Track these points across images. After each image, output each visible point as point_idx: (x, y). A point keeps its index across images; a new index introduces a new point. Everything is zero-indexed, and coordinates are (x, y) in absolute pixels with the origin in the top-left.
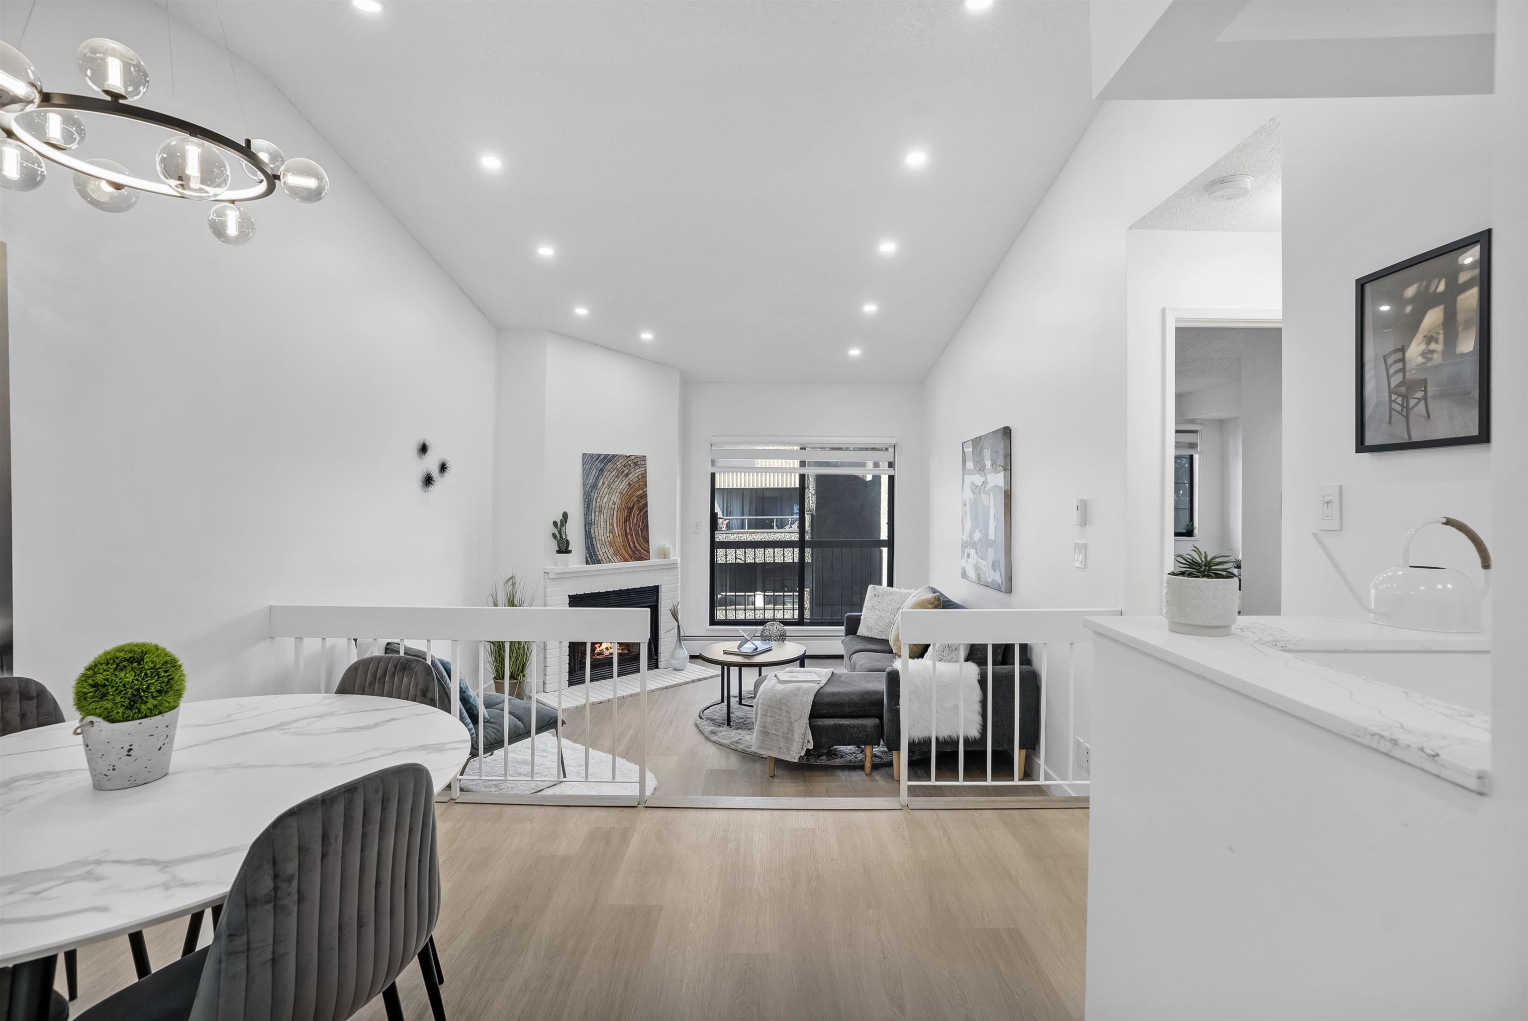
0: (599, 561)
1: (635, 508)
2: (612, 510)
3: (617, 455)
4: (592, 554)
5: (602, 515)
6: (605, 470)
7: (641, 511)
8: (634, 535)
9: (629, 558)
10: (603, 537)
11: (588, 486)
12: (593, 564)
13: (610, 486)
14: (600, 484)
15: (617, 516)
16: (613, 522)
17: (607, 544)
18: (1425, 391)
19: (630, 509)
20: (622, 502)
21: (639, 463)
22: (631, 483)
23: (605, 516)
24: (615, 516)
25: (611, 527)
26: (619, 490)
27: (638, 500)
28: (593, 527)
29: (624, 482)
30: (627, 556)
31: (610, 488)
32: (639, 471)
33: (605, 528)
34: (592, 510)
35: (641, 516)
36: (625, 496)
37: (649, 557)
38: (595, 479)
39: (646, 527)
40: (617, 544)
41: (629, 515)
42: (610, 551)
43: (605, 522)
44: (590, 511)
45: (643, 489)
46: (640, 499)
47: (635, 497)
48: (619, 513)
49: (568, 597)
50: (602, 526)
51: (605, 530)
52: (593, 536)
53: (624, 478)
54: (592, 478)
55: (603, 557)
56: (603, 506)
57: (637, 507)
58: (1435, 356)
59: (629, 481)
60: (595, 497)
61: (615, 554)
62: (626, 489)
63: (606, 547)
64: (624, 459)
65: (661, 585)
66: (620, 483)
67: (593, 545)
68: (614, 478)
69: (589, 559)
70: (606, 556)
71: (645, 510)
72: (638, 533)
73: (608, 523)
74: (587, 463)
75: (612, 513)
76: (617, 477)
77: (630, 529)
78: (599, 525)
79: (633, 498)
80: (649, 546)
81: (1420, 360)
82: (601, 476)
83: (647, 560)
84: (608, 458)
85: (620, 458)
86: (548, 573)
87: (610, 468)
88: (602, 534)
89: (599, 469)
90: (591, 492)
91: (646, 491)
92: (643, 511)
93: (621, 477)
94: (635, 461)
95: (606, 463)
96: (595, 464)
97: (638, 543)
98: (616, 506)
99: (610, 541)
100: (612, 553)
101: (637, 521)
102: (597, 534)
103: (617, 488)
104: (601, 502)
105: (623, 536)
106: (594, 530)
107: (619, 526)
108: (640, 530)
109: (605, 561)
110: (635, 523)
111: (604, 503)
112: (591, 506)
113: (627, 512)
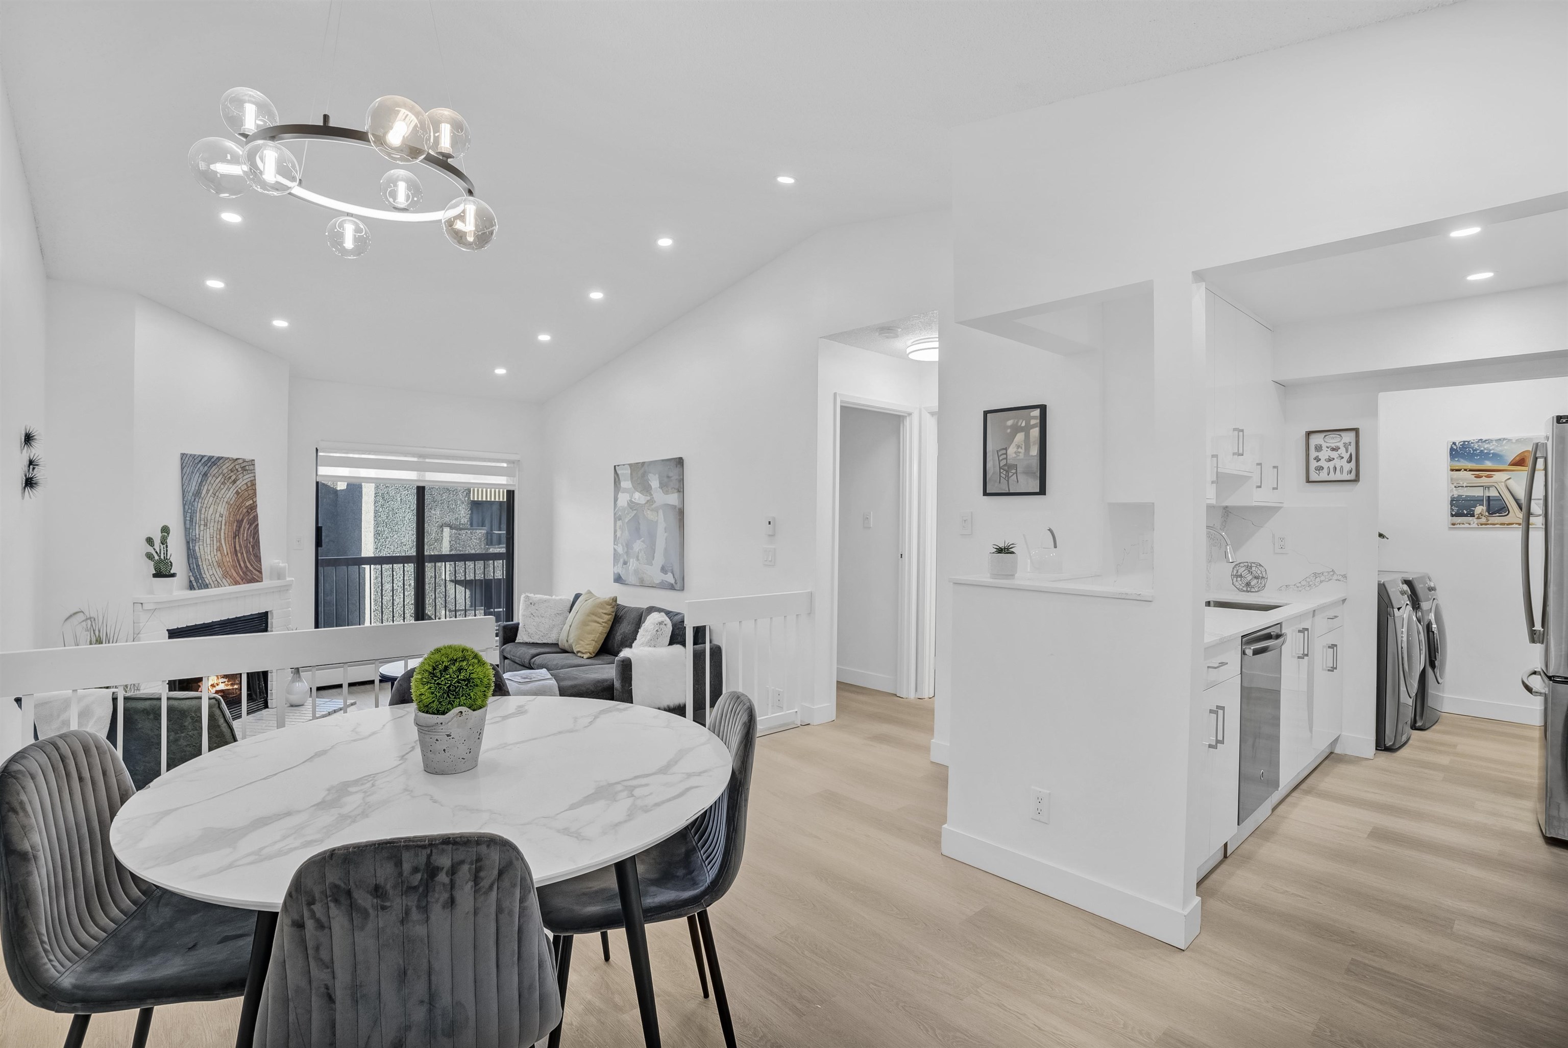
0: (207, 585)
1: (244, 521)
2: (220, 523)
3: (222, 457)
4: (198, 576)
6: (209, 475)
7: (251, 525)
8: (244, 552)
9: (240, 581)
10: (209, 556)
11: (191, 494)
12: (199, 589)
13: (215, 495)
14: (204, 492)
15: (225, 530)
16: (221, 537)
17: (215, 564)
18: (1016, 470)
19: (240, 522)
20: (230, 514)
21: (247, 468)
22: (240, 491)
23: (212, 531)
24: (223, 531)
25: (218, 544)
26: (226, 500)
27: (247, 511)
28: (197, 544)
29: (232, 490)
30: (238, 579)
31: (216, 497)
32: (247, 478)
33: (212, 545)
34: (196, 523)
35: (251, 531)
36: (232, 507)
37: (262, 578)
38: (198, 485)
39: (256, 544)
40: (225, 563)
41: (238, 529)
42: (218, 572)
43: (212, 537)
44: (194, 524)
45: (252, 499)
46: (249, 511)
47: (244, 507)
48: (227, 526)
49: (167, 632)
50: (208, 542)
51: (212, 548)
52: (198, 555)
53: (231, 485)
54: (194, 484)
55: (211, 581)
56: (209, 518)
57: (247, 520)
58: (1021, 454)
59: (237, 488)
60: (199, 507)
61: (224, 576)
62: (234, 498)
63: (213, 568)
64: (230, 462)
65: (271, 611)
66: (227, 491)
67: (199, 565)
68: (219, 485)
69: (195, 584)
70: (214, 579)
71: (256, 523)
72: (249, 551)
73: (215, 539)
74: (187, 465)
75: (219, 527)
76: (224, 483)
77: (240, 546)
78: (205, 542)
79: (242, 509)
80: (261, 565)
81: (1014, 455)
82: (205, 482)
83: (260, 582)
84: (213, 460)
85: (227, 461)
86: (142, 604)
87: (214, 472)
88: (209, 553)
89: (203, 474)
90: (194, 501)
91: (256, 501)
92: (254, 525)
93: (228, 484)
94: (242, 465)
95: (210, 467)
96: (198, 468)
97: (249, 562)
98: (224, 518)
99: (217, 560)
100: (220, 575)
101: (247, 536)
102: (202, 553)
103: (224, 497)
104: (206, 514)
105: (232, 554)
106: (199, 547)
107: (227, 543)
108: (250, 547)
109: (213, 586)
110: (245, 539)
111: (209, 515)
112: (195, 518)
113: (236, 526)
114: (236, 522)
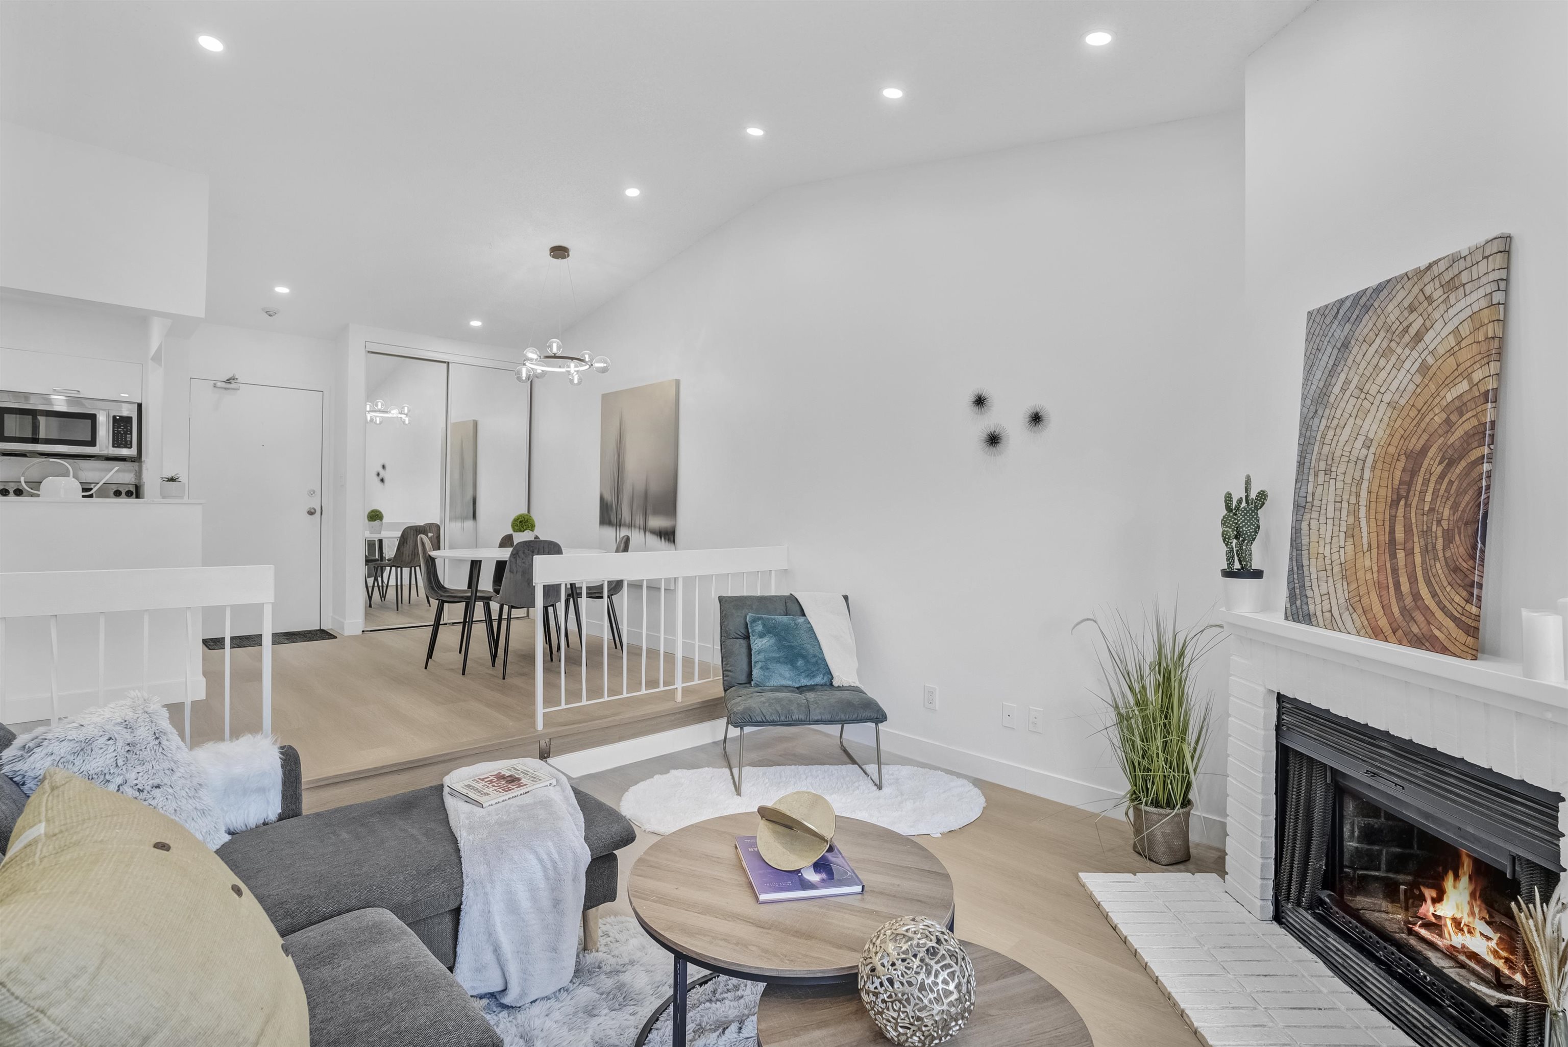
0: (1309, 615)
1: (1430, 454)
2: (1360, 463)
3: (1389, 281)
4: (1297, 591)
5: (1332, 482)
6: (1353, 342)
7: (1451, 463)
8: (1417, 550)
9: (1387, 630)
10: (1328, 547)
12: (1295, 621)
13: (1363, 390)
14: (1336, 390)
15: (1368, 482)
16: (1356, 502)
17: (1337, 569)
20: (1392, 435)
22: (1430, 360)
23: (1340, 485)
24: (1365, 485)
25: (1351, 520)
26: (1388, 398)
27: (1447, 421)
28: (1307, 516)
29: (1407, 365)
30: (1383, 622)
31: (1364, 396)
33: (1337, 522)
34: (1309, 468)
35: (1451, 483)
36: (1404, 413)
38: (1326, 376)
40: (1361, 574)
41: (1407, 478)
42: (1340, 592)
44: (1306, 471)
45: (1469, 377)
46: (1453, 418)
47: (1437, 410)
48: (1378, 472)
50: (1330, 515)
51: (1336, 528)
53: (1407, 352)
54: (1319, 375)
55: (1319, 608)
56: (1338, 453)
60: (1322, 428)
61: (1351, 607)
63: (1330, 580)
64: (1408, 285)
67: (1303, 566)
68: (1377, 360)
69: (1293, 607)
70: (1324, 606)
72: (1434, 548)
73: (1345, 505)
74: (1316, 336)
75: (1357, 477)
76: (1386, 353)
77: (1408, 530)
78: (1323, 512)
79: (1431, 415)
80: (1481, 611)
82: (1343, 363)
84: (1364, 300)
85: (1397, 287)
87: (1366, 331)
88: (1328, 540)
89: (1339, 345)
90: (1313, 417)
92: (1463, 464)
93: (1399, 350)
94: (1451, 276)
95: (1360, 320)
96: (1332, 333)
97: (1429, 583)
98: (1372, 450)
99: (1343, 561)
100: (1342, 601)
101: (1434, 499)
102: (1314, 538)
103: (1382, 390)
104: (1334, 444)
105: (1382, 549)
106: (1309, 525)
107: (1372, 516)
108: (1439, 533)
109: (1321, 623)
110: (1426, 508)
111: (1341, 444)
112: (1308, 456)
113: (1404, 470)
114: (1403, 458)
